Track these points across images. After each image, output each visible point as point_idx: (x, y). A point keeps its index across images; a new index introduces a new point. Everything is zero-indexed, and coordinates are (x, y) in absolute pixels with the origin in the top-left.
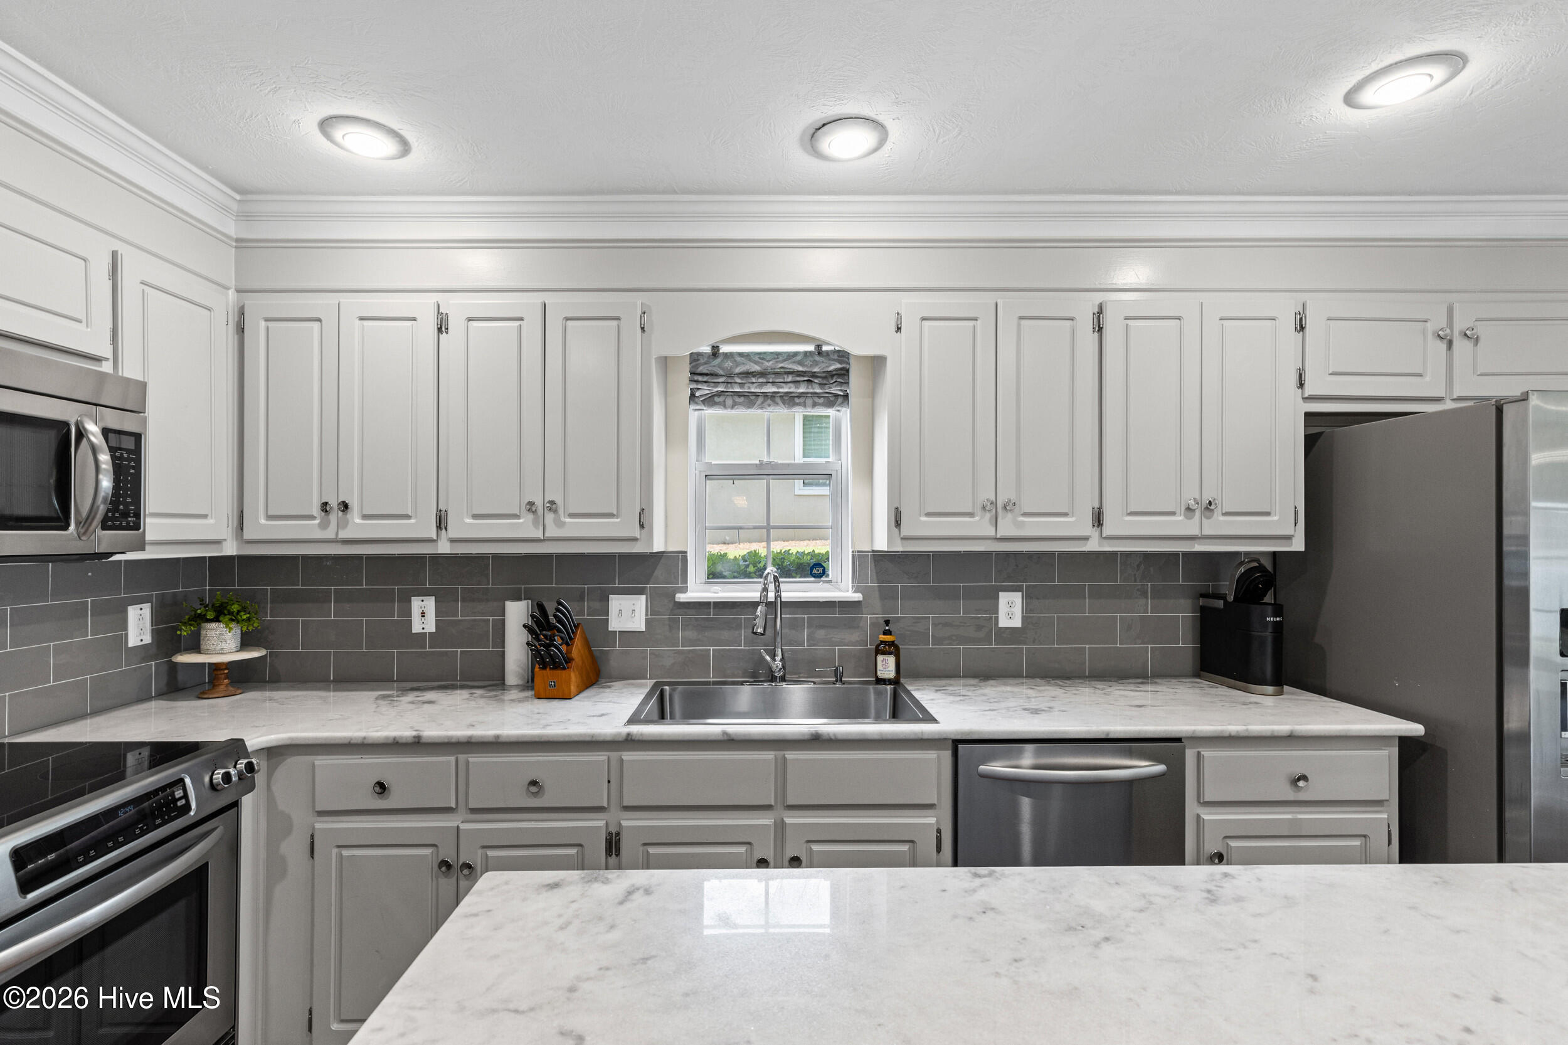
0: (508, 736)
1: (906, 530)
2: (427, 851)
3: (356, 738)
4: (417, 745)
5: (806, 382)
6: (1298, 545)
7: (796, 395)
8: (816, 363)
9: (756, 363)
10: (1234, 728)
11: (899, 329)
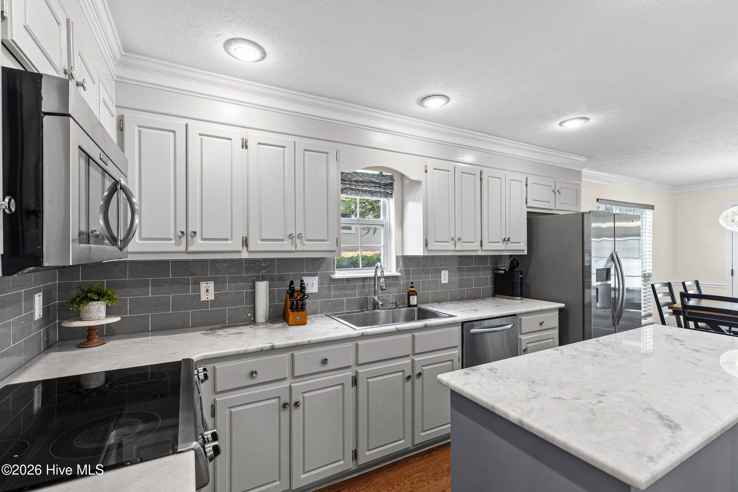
0: (314, 340)
1: (429, 248)
2: (275, 401)
3: (241, 351)
4: (273, 350)
5: (378, 187)
6: (526, 253)
7: (374, 192)
8: (382, 180)
9: (361, 177)
10: (529, 309)
11: (426, 171)
